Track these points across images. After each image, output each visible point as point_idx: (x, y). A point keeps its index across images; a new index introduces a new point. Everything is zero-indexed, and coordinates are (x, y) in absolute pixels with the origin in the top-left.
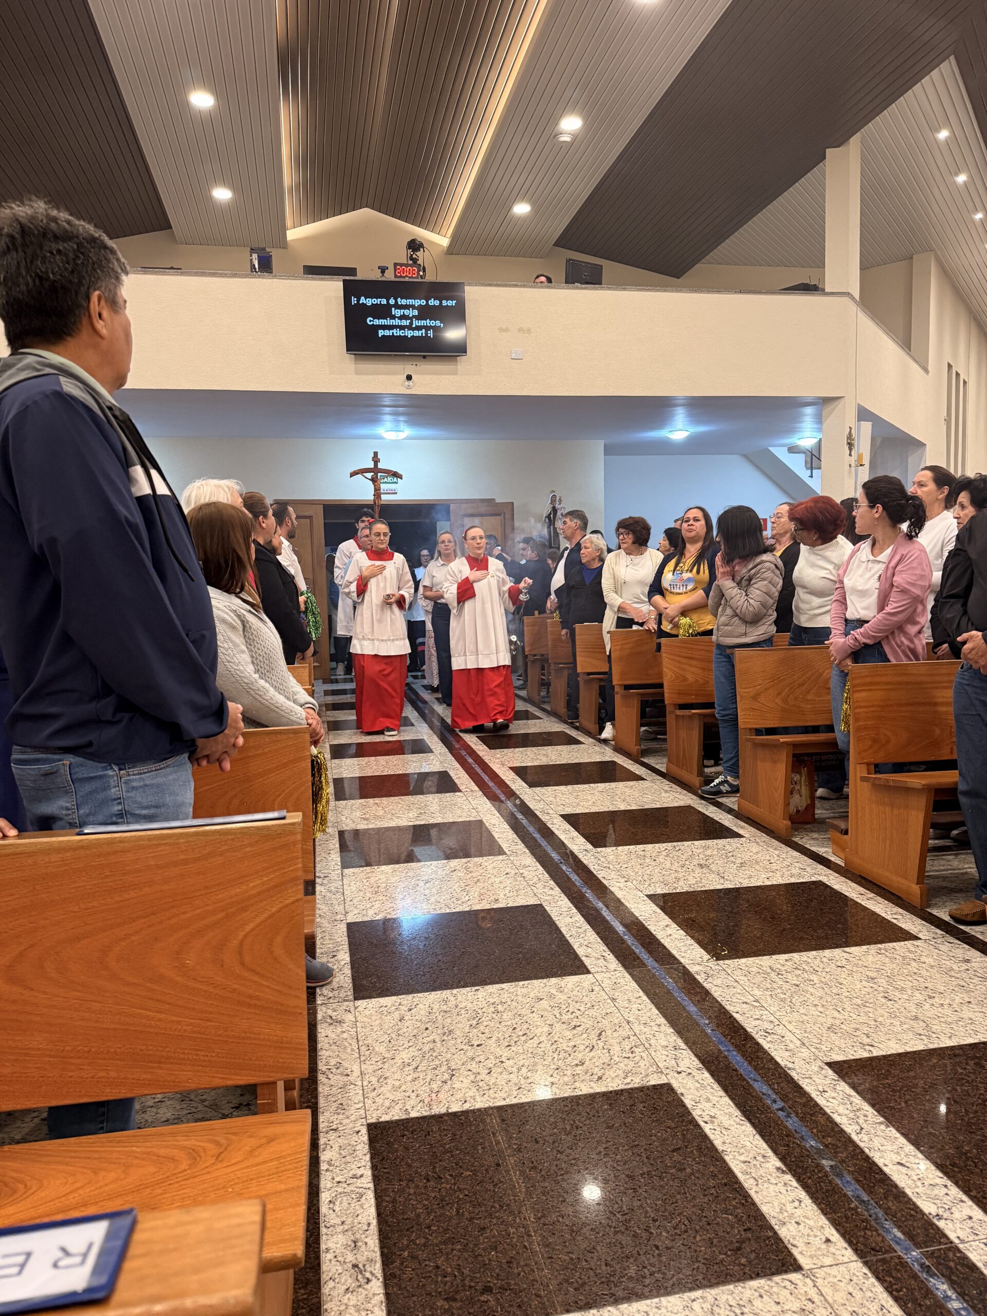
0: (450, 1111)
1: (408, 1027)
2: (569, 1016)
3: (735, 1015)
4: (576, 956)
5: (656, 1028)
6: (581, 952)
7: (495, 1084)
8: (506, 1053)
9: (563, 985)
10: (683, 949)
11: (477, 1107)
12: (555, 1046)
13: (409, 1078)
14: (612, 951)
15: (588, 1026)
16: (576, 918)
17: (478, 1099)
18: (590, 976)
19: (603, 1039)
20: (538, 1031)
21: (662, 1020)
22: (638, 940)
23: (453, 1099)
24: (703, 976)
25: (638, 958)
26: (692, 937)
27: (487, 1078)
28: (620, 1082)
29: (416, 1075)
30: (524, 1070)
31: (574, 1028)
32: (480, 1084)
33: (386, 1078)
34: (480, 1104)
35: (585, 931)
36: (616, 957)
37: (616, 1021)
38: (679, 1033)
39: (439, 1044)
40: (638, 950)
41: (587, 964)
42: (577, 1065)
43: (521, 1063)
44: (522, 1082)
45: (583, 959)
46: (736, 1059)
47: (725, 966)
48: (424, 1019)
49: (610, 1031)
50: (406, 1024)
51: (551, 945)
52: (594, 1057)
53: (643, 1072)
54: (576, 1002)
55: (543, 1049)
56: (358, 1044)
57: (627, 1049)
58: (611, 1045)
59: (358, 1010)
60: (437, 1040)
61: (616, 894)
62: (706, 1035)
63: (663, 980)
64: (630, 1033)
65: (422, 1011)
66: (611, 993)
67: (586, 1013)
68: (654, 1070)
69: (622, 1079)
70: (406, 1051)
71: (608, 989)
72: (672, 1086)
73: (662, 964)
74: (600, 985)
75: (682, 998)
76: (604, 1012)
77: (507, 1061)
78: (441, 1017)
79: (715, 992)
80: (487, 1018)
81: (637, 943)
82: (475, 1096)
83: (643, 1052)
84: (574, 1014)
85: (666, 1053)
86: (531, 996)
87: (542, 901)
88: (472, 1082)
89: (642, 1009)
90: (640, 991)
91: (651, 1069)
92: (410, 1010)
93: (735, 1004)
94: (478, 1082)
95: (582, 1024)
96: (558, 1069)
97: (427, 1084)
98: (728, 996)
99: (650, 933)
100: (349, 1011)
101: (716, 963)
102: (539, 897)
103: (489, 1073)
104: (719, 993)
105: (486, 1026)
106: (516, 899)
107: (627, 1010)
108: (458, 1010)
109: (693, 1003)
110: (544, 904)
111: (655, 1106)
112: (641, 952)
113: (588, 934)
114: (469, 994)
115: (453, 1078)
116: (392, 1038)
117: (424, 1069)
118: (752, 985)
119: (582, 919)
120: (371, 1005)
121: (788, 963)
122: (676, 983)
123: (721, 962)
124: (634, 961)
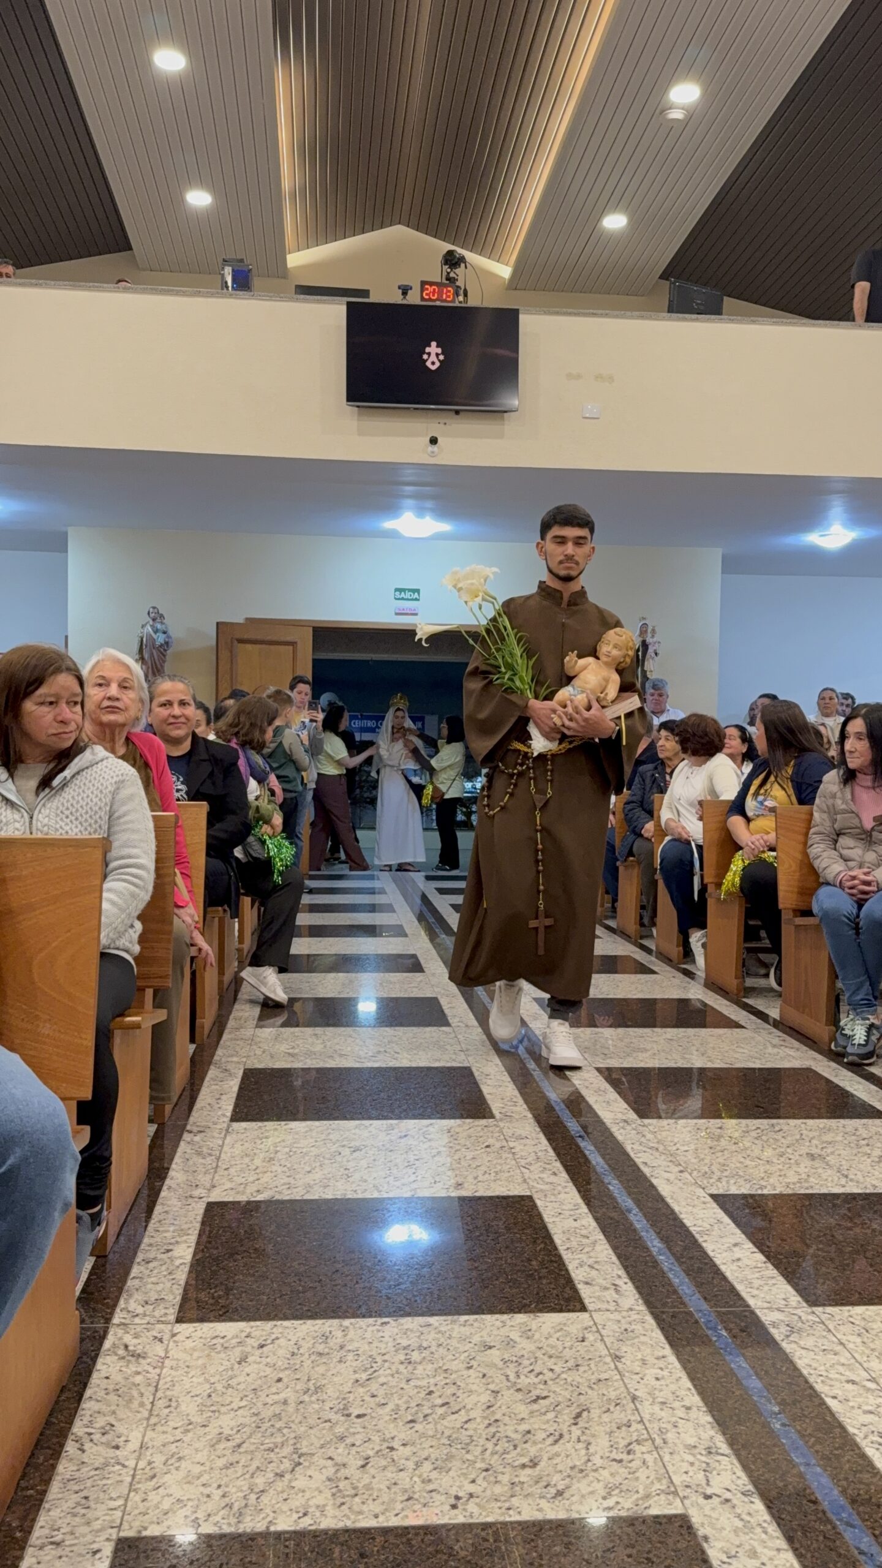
1: (250, 1374)
2: (532, 1379)
3: (830, 1402)
4: (569, 1281)
5: (681, 1413)
6: (578, 1275)
7: (368, 1487)
8: (403, 1433)
9: (534, 1327)
11: (323, 1526)
12: (492, 1429)
13: (220, 1463)
14: (631, 1279)
15: (560, 1399)
16: (584, 1222)
17: (330, 1511)
18: (585, 1315)
19: (582, 1424)
20: (470, 1401)
21: (695, 1400)
22: (681, 1264)
23: (285, 1508)
24: (784, 1329)
25: (675, 1292)
27: (358, 1474)
29: (233, 1459)
30: (427, 1466)
31: (535, 1401)
32: (342, 1484)
34: (331, 1521)
36: (637, 1288)
37: (613, 1395)
38: (722, 1424)
39: (291, 1409)
40: (677, 1277)
41: (583, 1296)
42: (524, 1466)
43: (425, 1454)
44: (417, 1488)
45: (580, 1287)
47: (824, 1317)
48: (280, 1363)
49: (598, 1411)
50: (247, 1370)
51: (529, 1260)
52: (557, 1455)
53: (641, 1491)
54: (551, 1357)
55: (470, 1432)
56: (154, 1395)
57: (621, 1446)
58: (593, 1436)
59: (175, 1338)
60: (292, 1400)
61: (660, 1189)
62: (772, 1432)
63: (710, 1332)
64: (633, 1418)
65: (280, 1352)
66: (616, 1346)
67: (564, 1376)
68: (663, 1487)
69: (600, 1500)
70: (232, 1414)
71: (612, 1339)
72: (689, 1521)
73: (716, 1305)
74: (598, 1331)
75: (740, 1364)
76: (594, 1378)
77: (402, 1448)
78: (309, 1362)
79: (800, 1358)
80: (389, 1371)
81: (678, 1269)
82: (324, 1506)
83: (649, 1452)
84: (541, 1377)
85: (691, 1459)
86: (474, 1342)
87: (534, 1190)
88: (329, 1480)
89: (663, 1378)
90: (667, 1346)
91: (657, 1486)
92: (262, 1346)
93: (832, 1383)
94: (339, 1480)
95: (551, 1394)
96: (487, 1470)
97: (247, 1476)
98: (822, 1368)
99: (705, 1253)
100: (161, 1340)
101: (809, 1310)
102: (531, 1183)
103: (363, 1466)
104: (806, 1361)
105: (382, 1385)
106: (492, 1185)
107: (637, 1377)
108: (343, 1353)
109: (757, 1374)
110: (535, 1197)
111: (651, 1556)
112: (682, 1284)
113: (598, 1248)
114: (371, 1328)
115: (297, 1469)
116: (215, 1390)
117: (252, 1448)
118: (867, 1352)
119: (594, 1224)
120: (199, 1333)
122: (732, 1337)
123: (820, 1309)
124: (668, 1297)
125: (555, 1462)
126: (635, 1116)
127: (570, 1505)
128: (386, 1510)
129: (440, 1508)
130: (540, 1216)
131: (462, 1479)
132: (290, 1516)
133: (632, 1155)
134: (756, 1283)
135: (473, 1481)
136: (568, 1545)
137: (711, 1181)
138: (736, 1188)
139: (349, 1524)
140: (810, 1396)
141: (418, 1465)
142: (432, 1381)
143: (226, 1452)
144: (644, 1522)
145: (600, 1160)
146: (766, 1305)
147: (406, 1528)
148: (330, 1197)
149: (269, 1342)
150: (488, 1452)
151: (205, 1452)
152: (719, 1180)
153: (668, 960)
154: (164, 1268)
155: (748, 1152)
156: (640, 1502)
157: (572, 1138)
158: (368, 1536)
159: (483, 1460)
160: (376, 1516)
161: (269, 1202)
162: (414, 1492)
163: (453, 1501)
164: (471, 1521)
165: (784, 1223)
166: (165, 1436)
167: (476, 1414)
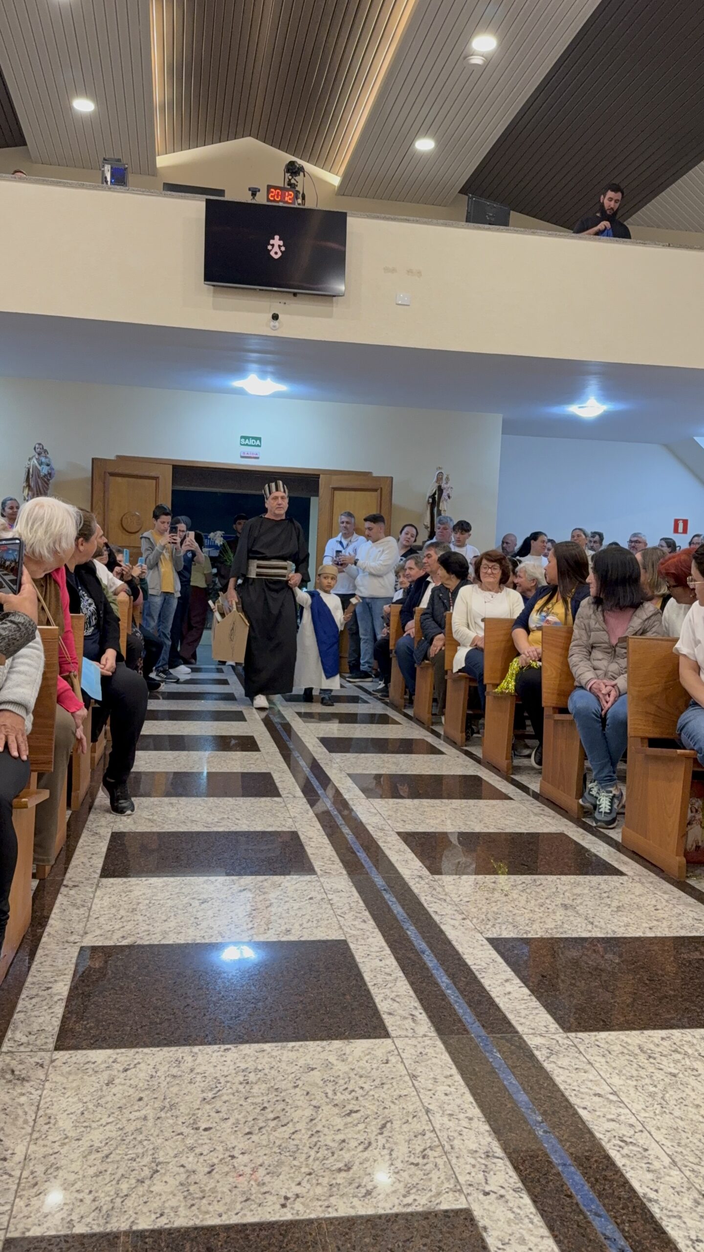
1: (116, 1094)
2: (346, 1096)
3: (581, 1112)
4: (376, 1013)
5: (465, 1123)
6: (383, 1006)
7: (214, 1190)
8: (241, 1144)
9: (348, 1052)
11: (176, 1225)
12: (315, 1139)
13: (92, 1171)
14: (426, 1009)
15: (369, 1112)
16: (388, 962)
17: (182, 1211)
18: (389, 1041)
19: (386, 1133)
20: (296, 1115)
21: (476, 1112)
22: (464, 996)
23: (145, 1210)
24: (545, 1052)
25: (460, 1021)
26: (538, 998)
27: (205, 1179)
29: (102, 1168)
30: (262, 1171)
31: (349, 1114)
32: (192, 1188)
34: (183, 1220)
36: (430, 1017)
37: (411, 1108)
38: (497, 1132)
39: (150, 1123)
40: (462, 1009)
41: (387, 1024)
42: (340, 1170)
43: (260, 1161)
44: (253, 1191)
45: (384, 1016)
46: (574, 1178)
47: (576, 1041)
48: (141, 1085)
49: (399, 1122)
50: (114, 1091)
51: (344, 995)
52: (367, 1160)
53: (433, 1188)
54: (361, 1077)
55: (295, 1142)
56: (36, 1113)
57: (417, 1152)
58: (396, 1143)
59: (54, 1064)
60: (151, 1117)
61: (447, 933)
62: (536, 1139)
63: (487, 1054)
64: (427, 1128)
65: (142, 1073)
66: (413, 1067)
67: (371, 1093)
68: (451, 1186)
69: (401, 1198)
70: (102, 1129)
71: (410, 1061)
72: (472, 1214)
73: (491, 1032)
74: (399, 1054)
75: (511, 1081)
76: (396, 1094)
77: (241, 1156)
78: (165, 1083)
79: (558, 1076)
80: (230, 1091)
81: (461, 1001)
82: (178, 1207)
83: (439, 1157)
84: (353, 1094)
85: (473, 1161)
86: (299, 1064)
87: (348, 935)
88: (182, 1184)
89: (451, 1093)
90: (454, 1067)
91: (446, 1185)
92: (126, 1070)
93: (583, 1096)
94: (190, 1185)
95: (361, 1108)
96: (310, 1174)
97: (114, 1182)
98: (575, 1084)
99: (483, 988)
100: (42, 1066)
101: (565, 1035)
102: (346, 929)
103: (209, 1172)
104: (562, 1078)
105: (225, 1102)
106: (315, 931)
107: (430, 1093)
108: (193, 1075)
109: (524, 1089)
110: (349, 940)
111: (441, 1244)
112: (465, 1013)
113: (399, 984)
114: (215, 1054)
115: (155, 1176)
116: (87, 1108)
117: (118, 1158)
118: (610, 1070)
119: (395, 963)
120: (74, 1059)
121: (665, 1043)
122: (505, 1059)
123: (573, 1034)
124: (454, 1025)
125: (365, 1166)
126: (428, 873)
127: (377, 1202)
128: (228, 1210)
129: (272, 1207)
130: (352, 957)
131: (290, 1182)
132: (150, 1216)
133: (425, 905)
134: (523, 1013)
135: (299, 1184)
136: (375, 1237)
137: (488, 927)
138: (507, 933)
139: (198, 1223)
140: (566, 1107)
141: (254, 1170)
142: (265, 1098)
143: (95, 1162)
144: (436, 1215)
145: (400, 909)
146: (531, 1031)
147: (245, 1225)
148: (182, 942)
149: (132, 1066)
150: (311, 1158)
151: (79, 1163)
152: (493, 926)
153: (453, 743)
154: (44, 1003)
155: (516, 903)
156: (433, 1199)
157: (379, 891)
158: (213, 1233)
159: (307, 1165)
160: (220, 1215)
161: (130, 947)
162: (251, 1194)
163: (282, 1201)
164: (298, 1218)
165: (544, 962)
166: (45, 1149)
167: (301, 1126)
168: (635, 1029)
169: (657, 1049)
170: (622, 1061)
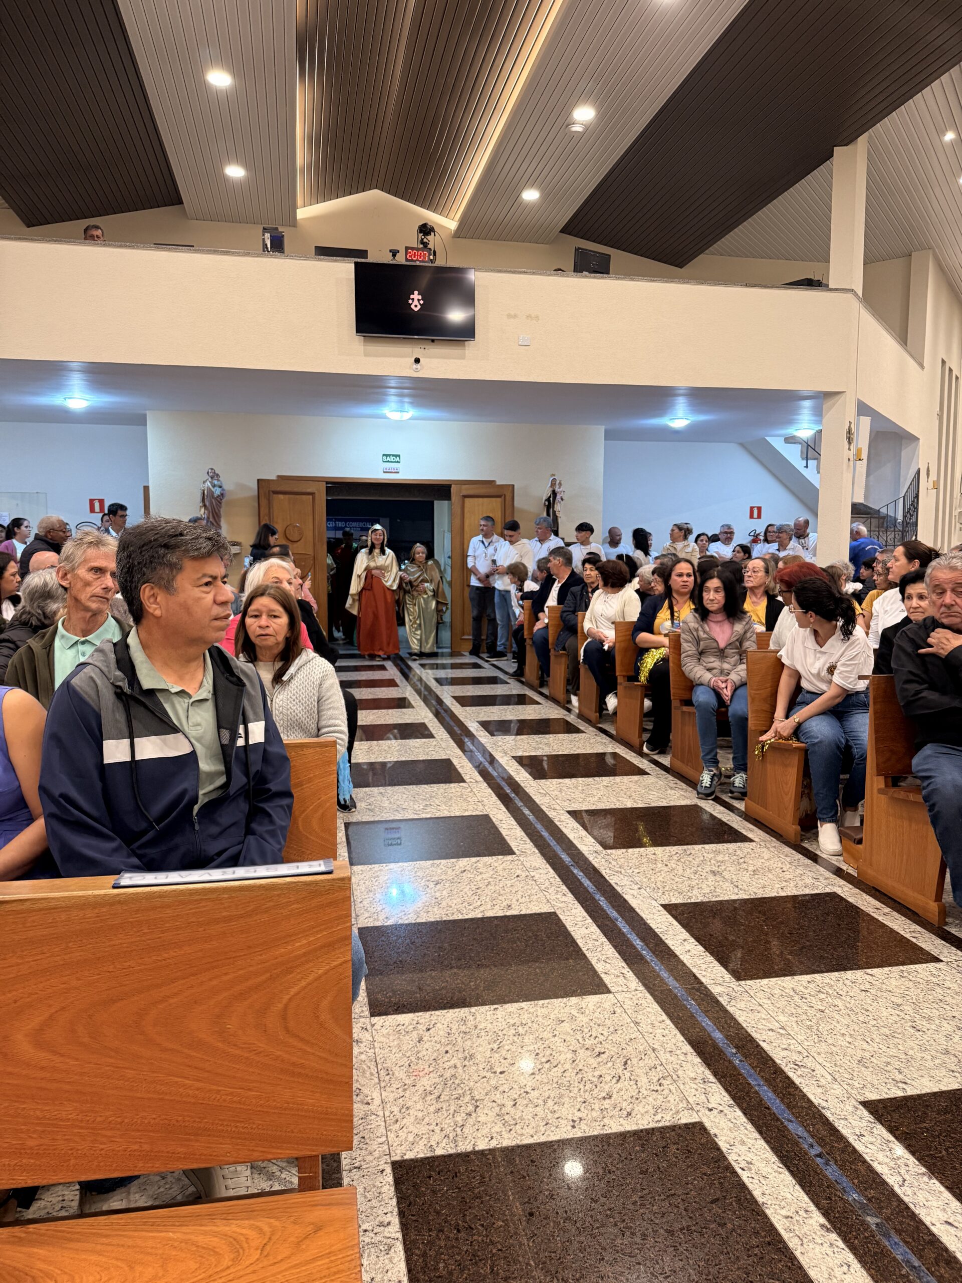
0: (477, 1149)
1: (428, 1049)
2: (592, 1041)
3: (761, 1043)
4: (595, 973)
5: (682, 1057)
6: (599, 967)
7: (521, 1118)
8: (530, 1082)
9: (583, 1005)
10: (704, 967)
11: (505, 1144)
12: (580, 1076)
13: (432, 1109)
14: (630, 968)
15: (612, 1053)
16: (592, 930)
17: (505, 1134)
18: (611, 996)
19: (629, 1069)
20: (562, 1058)
21: (688, 1048)
22: (657, 956)
23: (479, 1135)
24: (726, 997)
25: (659, 976)
26: (712, 954)
27: (513, 1111)
28: (650, 1120)
29: (439, 1106)
30: (550, 1103)
31: (598, 1055)
32: (506, 1117)
33: (408, 1108)
34: (508, 1141)
35: (602, 944)
36: (635, 974)
37: (641, 1048)
38: (707, 1063)
39: (460, 1070)
40: (658, 967)
41: (606, 982)
42: (604, 1098)
43: (547, 1095)
44: (549, 1117)
45: (603, 976)
46: (767, 1095)
47: (747, 988)
48: (443, 1040)
49: (636, 1060)
50: (426, 1046)
52: (621, 1089)
53: (673, 1108)
54: (599, 1025)
55: (568, 1079)
57: (655, 1081)
58: (638, 1076)
59: (373, 1027)
60: (458, 1066)
61: (630, 903)
62: (735, 1068)
63: (685, 1002)
64: (657, 1063)
65: (441, 1031)
66: (634, 1016)
67: (610, 1038)
69: (652, 1116)
70: (427, 1077)
71: (631, 1011)
72: (704, 1126)
73: (684, 983)
74: (621, 1006)
75: (706, 1023)
76: (628, 1037)
77: (532, 1092)
78: (460, 1039)
79: (740, 1017)
81: (655, 959)
82: (501, 1132)
83: (671, 1084)
84: (597, 1039)
85: (695, 1086)
86: (552, 1018)
87: (555, 908)
88: (498, 1115)
89: (666, 1035)
90: (663, 1013)
91: (681, 1105)
92: (428, 1030)
93: (762, 1031)
94: (504, 1115)
95: (606, 1050)
96: (585, 1102)
97: (450, 1117)
98: (753, 1022)
100: (366, 1029)
102: (553, 903)
103: (514, 1105)
104: (743, 1018)
105: (508, 1051)
106: (529, 905)
107: (652, 1036)
108: (477, 1031)
109: (718, 1029)
110: (557, 912)
112: (661, 970)
114: (488, 1013)
115: (478, 1109)
116: (412, 1062)
117: (447, 1098)
118: (776, 1010)
120: (387, 1023)
121: (811, 986)
122: (699, 1005)
123: (743, 982)
124: (655, 980)
126: (601, 848)
127: (637, 1120)
128: (536, 1132)
129: (566, 1128)
130: (564, 926)
131: (572, 1108)
132: (484, 1140)
133: (607, 878)
135: (579, 1110)
137: (659, 895)
138: (674, 900)
139: (518, 1142)
140: (750, 1041)
141: (545, 1102)
142: (536, 1046)
143: (432, 1102)
146: (712, 982)
149: (431, 1025)
150: (582, 1091)
151: (421, 1103)
152: (663, 894)
156: (674, 1116)
159: (581, 1096)
160: (532, 1136)
162: (549, 1120)
163: (572, 1124)
165: (709, 923)
166: (393, 1094)
167: (567, 1066)
168: (787, 975)
169: (806, 991)
170: (782, 1003)
